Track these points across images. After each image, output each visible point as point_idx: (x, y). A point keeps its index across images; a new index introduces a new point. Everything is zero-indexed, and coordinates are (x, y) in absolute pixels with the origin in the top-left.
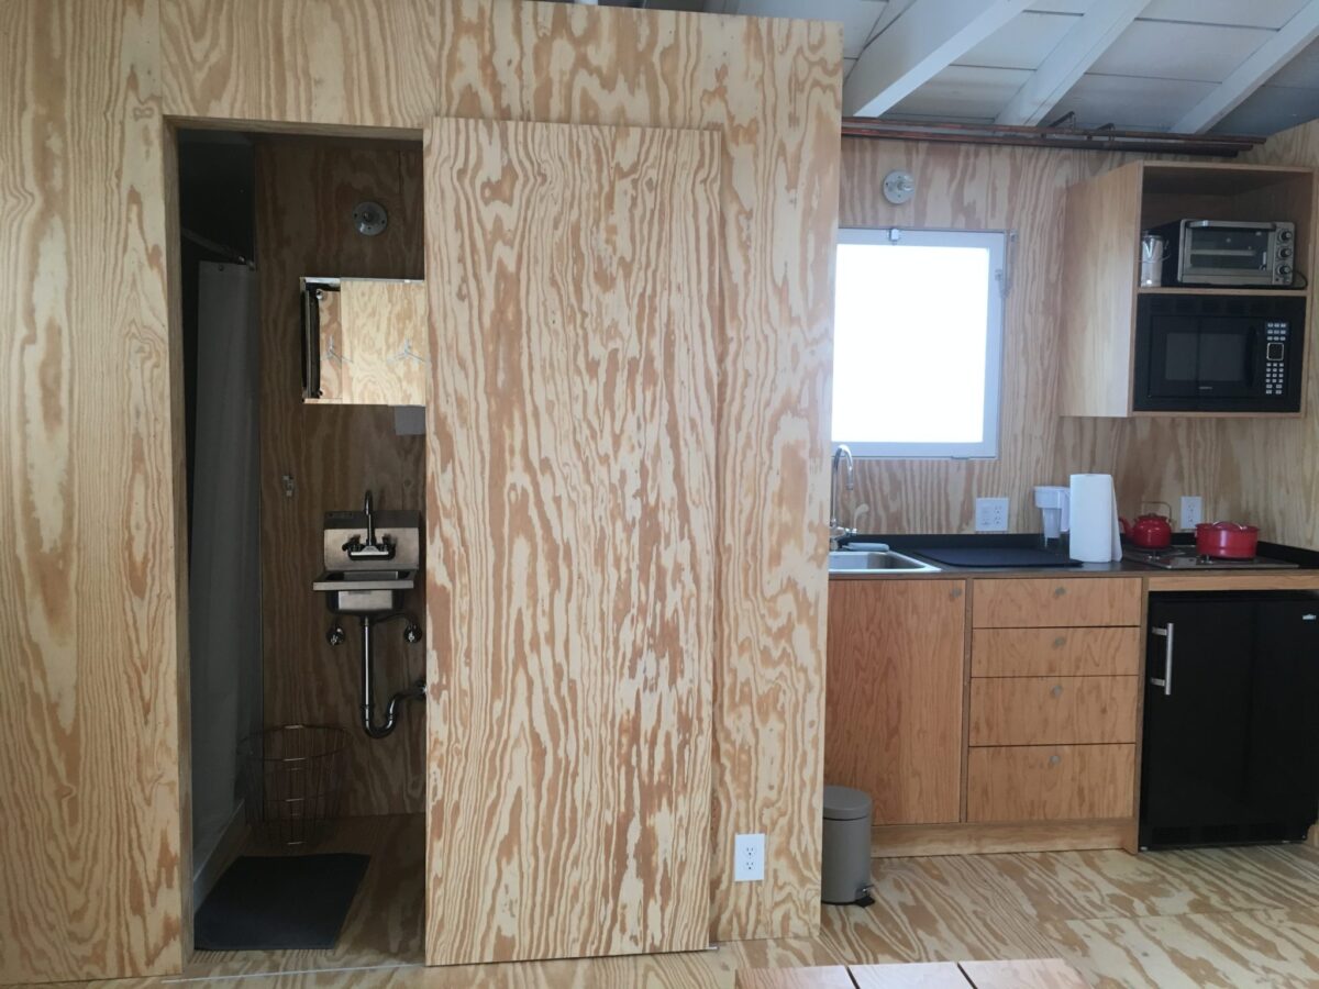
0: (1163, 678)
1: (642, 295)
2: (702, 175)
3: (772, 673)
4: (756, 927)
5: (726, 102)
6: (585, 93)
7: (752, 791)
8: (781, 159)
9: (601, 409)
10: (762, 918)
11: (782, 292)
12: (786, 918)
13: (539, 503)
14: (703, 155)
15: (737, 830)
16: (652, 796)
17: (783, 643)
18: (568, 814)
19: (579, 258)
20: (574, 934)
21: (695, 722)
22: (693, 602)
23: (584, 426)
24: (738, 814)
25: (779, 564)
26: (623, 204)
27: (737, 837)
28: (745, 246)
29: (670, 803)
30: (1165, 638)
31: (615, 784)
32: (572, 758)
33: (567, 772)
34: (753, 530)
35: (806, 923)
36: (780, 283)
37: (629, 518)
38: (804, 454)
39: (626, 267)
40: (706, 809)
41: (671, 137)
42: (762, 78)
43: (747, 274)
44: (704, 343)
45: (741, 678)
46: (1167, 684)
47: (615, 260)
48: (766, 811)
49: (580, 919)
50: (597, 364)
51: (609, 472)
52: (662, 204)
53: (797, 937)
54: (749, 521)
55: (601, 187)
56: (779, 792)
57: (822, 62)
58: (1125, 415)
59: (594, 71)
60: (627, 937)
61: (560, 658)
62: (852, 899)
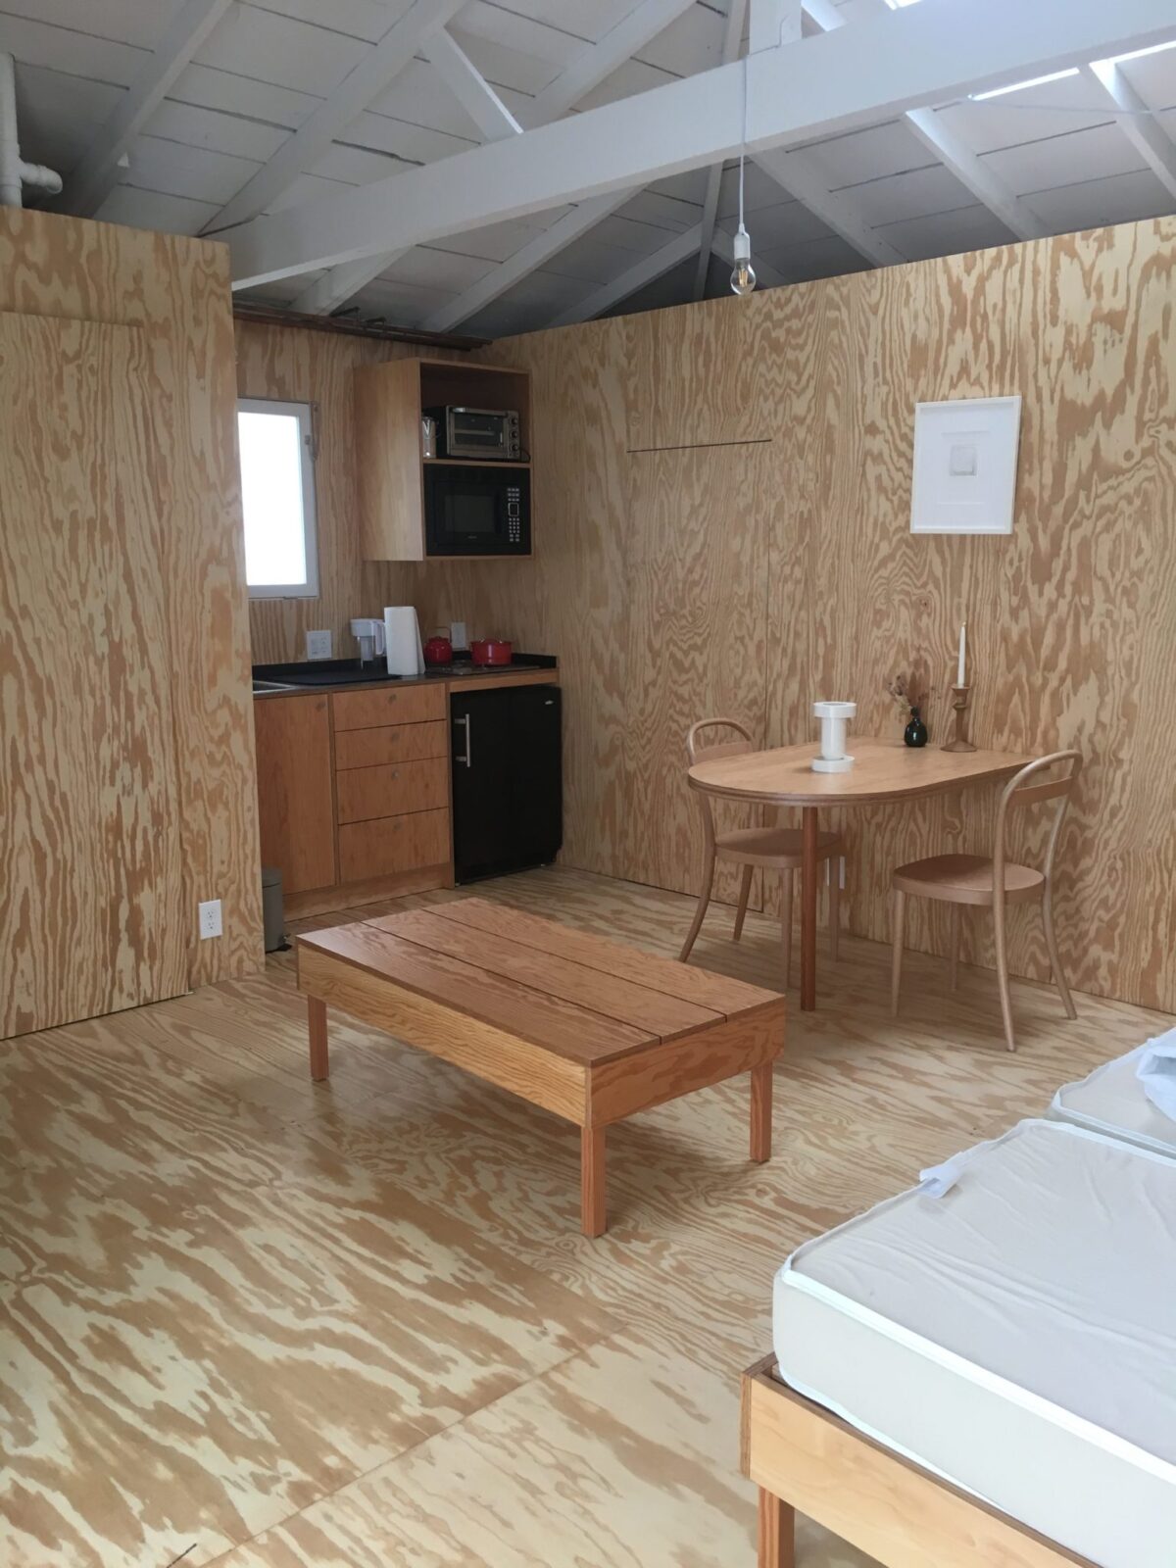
0: (465, 755)
1: (94, 464)
2: (132, 365)
3: (216, 773)
4: (219, 971)
5: (144, 302)
6: (25, 284)
7: (209, 869)
8: (191, 353)
9: (68, 562)
10: (223, 965)
11: (201, 463)
12: (240, 961)
13: (23, 645)
14: (133, 346)
15: (200, 900)
16: (137, 878)
17: (224, 748)
18: (69, 904)
19: (38, 431)
20: (82, 1000)
21: (165, 817)
22: (156, 721)
23: (55, 576)
24: (199, 887)
25: (215, 685)
26: (70, 385)
27: (200, 904)
28: (168, 424)
29: (150, 885)
30: (464, 726)
31: (106, 875)
32: (69, 858)
33: (64, 870)
34: (194, 657)
35: (255, 963)
36: (198, 455)
37: (99, 653)
38: (228, 595)
39: (78, 439)
40: (178, 883)
41: (105, 331)
42: (170, 283)
43: (172, 449)
44: (147, 506)
45: (194, 778)
46: (468, 759)
47: (69, 435)
48: (220, 882)
49: (86, 988)
50: (62, 522)
51: (79, 614)
52: (103, 387)
53: (249, 974)
54: (190, 651)
55: (51, 370)
56: (229, 866)
57: (215, 276)
58: (421, 559)
59: (31, 266)
60: (124, 995)
61: (52, 775)
62: (276, 947)
